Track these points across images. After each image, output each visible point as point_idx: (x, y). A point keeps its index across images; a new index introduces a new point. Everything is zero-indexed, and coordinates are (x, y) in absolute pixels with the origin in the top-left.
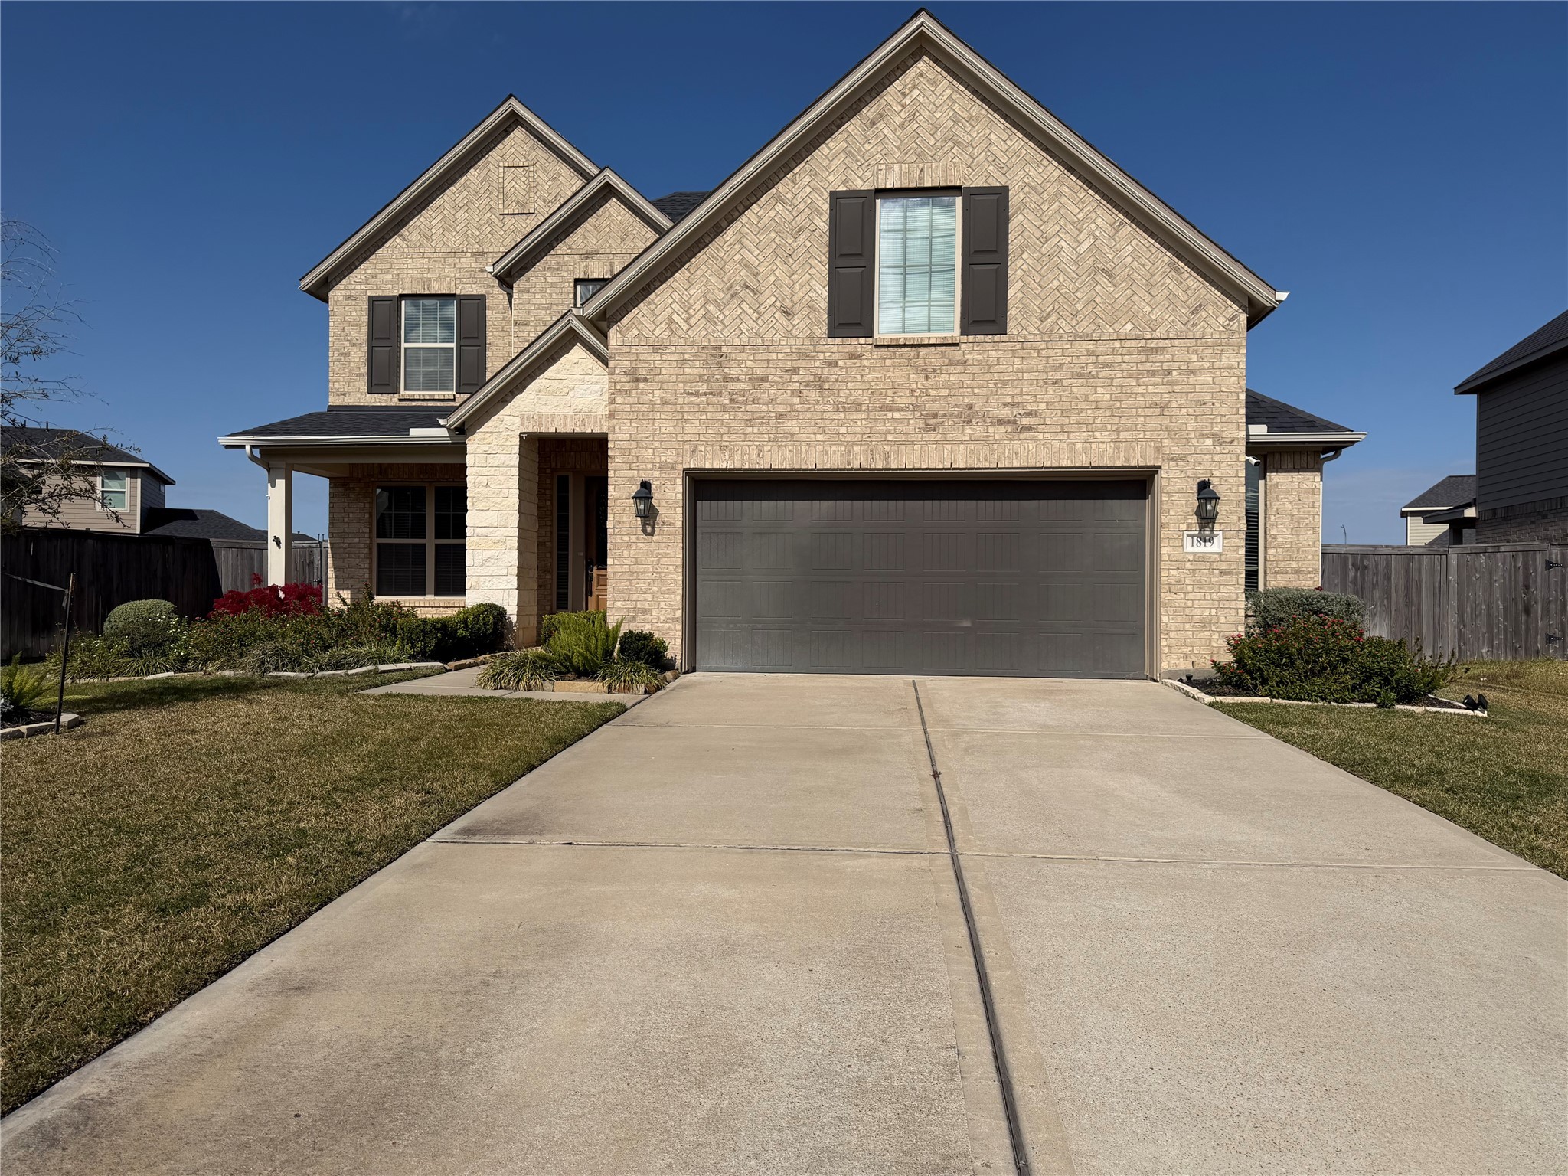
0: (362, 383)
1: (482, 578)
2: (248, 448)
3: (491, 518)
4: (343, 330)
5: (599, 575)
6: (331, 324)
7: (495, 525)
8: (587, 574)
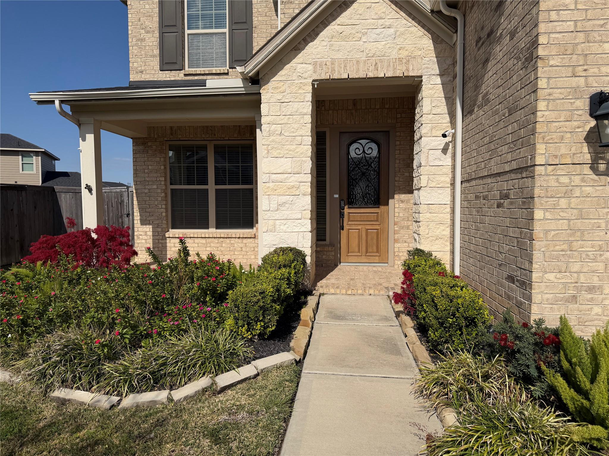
0: (156, 63)
1: (277, 222)
2: (57, 103)
3: (286, 164)
4: (139, 20)
5: (349, 213)
6: (130, 16)
7: (289, 171)
8: (340, 212)
